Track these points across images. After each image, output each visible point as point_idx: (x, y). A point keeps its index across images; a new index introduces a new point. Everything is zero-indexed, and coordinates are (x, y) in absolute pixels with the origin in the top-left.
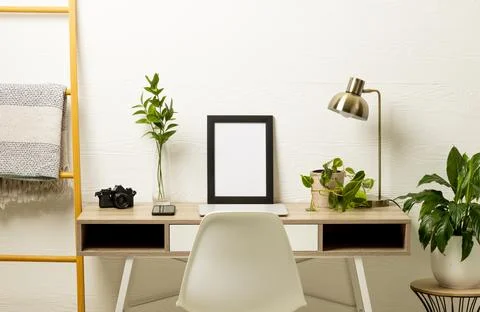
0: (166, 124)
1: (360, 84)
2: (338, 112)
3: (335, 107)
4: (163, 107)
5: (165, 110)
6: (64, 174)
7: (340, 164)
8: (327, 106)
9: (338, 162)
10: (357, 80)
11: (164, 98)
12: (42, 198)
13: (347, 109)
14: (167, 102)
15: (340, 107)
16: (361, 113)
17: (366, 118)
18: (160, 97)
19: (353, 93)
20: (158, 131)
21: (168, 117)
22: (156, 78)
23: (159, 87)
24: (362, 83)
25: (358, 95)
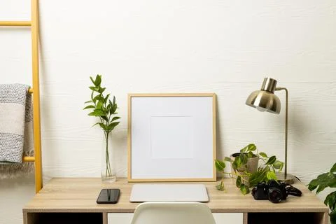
0: (110, 117)
1: (273, 82)
2: (255, 107)
3: (253, 103)
4: (108, 103)
5: (109, 106)
6: (27, 158)
7: (254, 148)
8: (245, 101)
9: (252, 147)
10: (271, 80)
11: (108, 96)
12: (13, 176)
13: (263, 105)
14: (111, 98)
15: (257, 103)
16: (274, 108)
17: (279, 112)
18: (104, 95)
19: (267, 91)
20: (105, 122)
21: (112, 111)
22: (99, 79)
23: (102, 86)
24: (275, 82)
25: (272, 92)
